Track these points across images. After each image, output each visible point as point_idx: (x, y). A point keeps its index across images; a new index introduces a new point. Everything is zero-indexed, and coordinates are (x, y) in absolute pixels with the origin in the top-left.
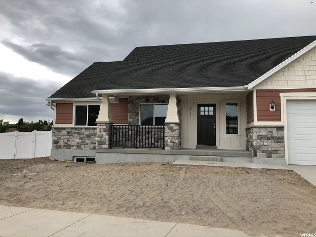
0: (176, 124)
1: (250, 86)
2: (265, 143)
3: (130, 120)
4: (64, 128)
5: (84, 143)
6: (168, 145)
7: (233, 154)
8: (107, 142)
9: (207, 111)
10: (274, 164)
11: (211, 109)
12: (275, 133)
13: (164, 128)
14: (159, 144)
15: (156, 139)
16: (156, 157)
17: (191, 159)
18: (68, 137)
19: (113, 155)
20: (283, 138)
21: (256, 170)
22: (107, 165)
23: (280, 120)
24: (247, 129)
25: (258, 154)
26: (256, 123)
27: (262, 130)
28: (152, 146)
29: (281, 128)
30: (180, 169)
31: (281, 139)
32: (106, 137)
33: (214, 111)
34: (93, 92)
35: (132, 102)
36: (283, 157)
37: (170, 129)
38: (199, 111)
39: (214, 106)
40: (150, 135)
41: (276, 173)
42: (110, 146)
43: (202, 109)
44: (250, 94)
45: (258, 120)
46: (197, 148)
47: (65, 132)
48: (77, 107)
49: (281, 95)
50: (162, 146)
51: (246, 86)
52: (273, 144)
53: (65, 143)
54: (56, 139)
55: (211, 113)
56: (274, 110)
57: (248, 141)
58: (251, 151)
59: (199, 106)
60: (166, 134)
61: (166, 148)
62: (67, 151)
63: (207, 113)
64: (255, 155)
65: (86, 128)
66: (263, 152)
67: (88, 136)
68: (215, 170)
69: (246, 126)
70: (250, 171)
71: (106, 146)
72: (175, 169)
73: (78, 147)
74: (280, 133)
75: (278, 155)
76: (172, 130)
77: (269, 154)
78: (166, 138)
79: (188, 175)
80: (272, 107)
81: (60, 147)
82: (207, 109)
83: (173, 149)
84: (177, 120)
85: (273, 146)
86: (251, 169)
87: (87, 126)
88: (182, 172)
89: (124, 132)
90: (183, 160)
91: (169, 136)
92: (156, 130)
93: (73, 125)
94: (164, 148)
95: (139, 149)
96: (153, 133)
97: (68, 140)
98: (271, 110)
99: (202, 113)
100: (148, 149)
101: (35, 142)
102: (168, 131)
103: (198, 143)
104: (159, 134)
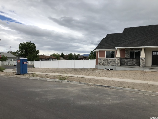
0: (144, 58)
3: (126, 56)
4: (102, 59)
5: (109, 64)
6: (141, 65)
8: (120, 64)
15: (136, 63)
16: (137, 69)
17: (150, 70)
18: (104, 62)
19: (122, 68)
22: (120, 71)
28: (134, 65)
32: (119, 62)
34: (115, 48)
35: (126, 50)
37: (142, 60)
38: (152, 53)
40: (133, 62)
42: (121, 65)
43: (154, 52)
46: (152, 66)
47: (102, 60)
48: (106, 52)
53: (103, 64)
54: (99, 62)
59: (153, 51)
61: (141, 66)
62: (104, 66)
63: (156, 54)
65: (110, 59)
67: (111, 62)
71: (120, 65)
72: (145, 72)
73: (107, 65)
76: (143, 60)
79: (150, 74)
81: (101, 65)
82: (156, 52)
83: (143, 66)
87: (110, 58)
88: (148, 73)
89: (123, 60)
90: (148, 70)
91: (141, 62)
93: (105, 58)
94: (139, 66)
95: (131, 66)
96: (135, 61)
97: (104, 63)
99: (154, 54)
101: (90, 63)
103: (152, 65)
104: (137, 61)
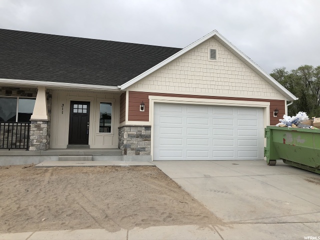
0: (44, 121)
1: (123, 87)
2: (135, 141)
6: (33, 145)
7: (105, 153)
9: (80, 109)
10: (142, 161)
11: (85, 106)
12: (144, 132)
13: (29, 126)
14: (22, 144)
15: (18, 139)
16: (17, 159)
17: (60, 160)
20: (150, 136)
21: (125, 167)
23: (148, 120)
24: (119, 128)
25: (128, 152)
26: (127, 122)
27: (132, 129)
28: (13, 146)
29: (148, 128)
30: (46, 171)
31: (147, 138)
33: (88, 109)
36: (149, 154)
37: (36, 127)
38: (72, 109)
39: (88, 103)
41: (142, 169)
43: (75, 106)
44: (123, 94)
45: (129, 120)
46: (68, 148)
49: (150, 97)
50: (26, 147)
51: (119, 87)
52: (141, 143)
55: (85, 111)
56: (144, 111)
57: (120, 140)
58: (122, 149)
59: (73, 103)
60: (31, 132)
61: (31, 148)
63: (80, 111)
64: (125, 153)
66: (133, 149)
68: (85, 170)
69: (118, 125)
70: (118, 169)
72: (39, 172)
74: (148, 132)
75: (145, 152)
76: (39, 127)
77: (138, 152)
78: (31, 138)
79: (54, 177)
80: (142, 109)
82: (80, 106)
83: (38, 149)
84: (45, 117)
85: (142, 144)
86: (120, 166)
88: (48, 175)
90: (51, 161)
91: (35, 135)
92: (19, 128)
94: (27, 149)
96: (15, 131)
98: (141, 110)
99: (75, 111)
100: (7, 151)
102: (35, 129)
103: (70, 143)
104: (23, 132)
